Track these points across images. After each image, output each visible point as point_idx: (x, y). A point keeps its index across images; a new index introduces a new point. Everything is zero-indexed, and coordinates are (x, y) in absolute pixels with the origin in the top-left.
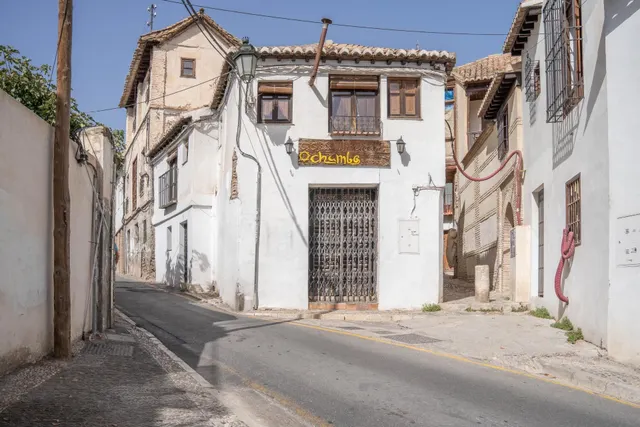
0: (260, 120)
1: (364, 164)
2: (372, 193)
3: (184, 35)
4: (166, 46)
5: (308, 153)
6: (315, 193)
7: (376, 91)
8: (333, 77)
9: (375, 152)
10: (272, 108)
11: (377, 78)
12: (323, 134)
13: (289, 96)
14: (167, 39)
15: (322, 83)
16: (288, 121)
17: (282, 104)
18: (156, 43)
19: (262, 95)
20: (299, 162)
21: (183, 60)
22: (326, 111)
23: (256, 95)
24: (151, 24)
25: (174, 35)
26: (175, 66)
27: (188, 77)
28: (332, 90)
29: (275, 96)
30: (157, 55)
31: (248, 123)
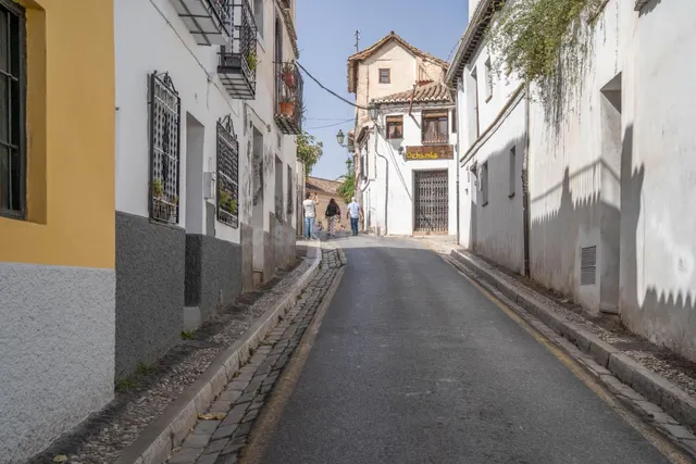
0: (388, 137)
1: (440, 158)
2: (444, 172)
3: (380, 52)
4: (367, 61)
5: (411, 154)
6: (418, 174)
7: (447, 117)
8: (424, 112)
9: (445, 151)
10: (394, 131)
11: (447, 110)
12: (418, 142)
13: (401, 123)
14: (368, 57)
15: (418, 116)
16: (401, 137)
17: (399, 127)
18: (360, 60)
19: (388, 124)
20: (407, 158)
21: (381, 70)
22: (419, 131)
23: (385, 123)
24: (356, 45)
25: (372, 53)
26: (375, 76)
27: (385, 83)
28: (423, 119)
29: (395, 123)
30: (362, 68)
31: (381, 139)
